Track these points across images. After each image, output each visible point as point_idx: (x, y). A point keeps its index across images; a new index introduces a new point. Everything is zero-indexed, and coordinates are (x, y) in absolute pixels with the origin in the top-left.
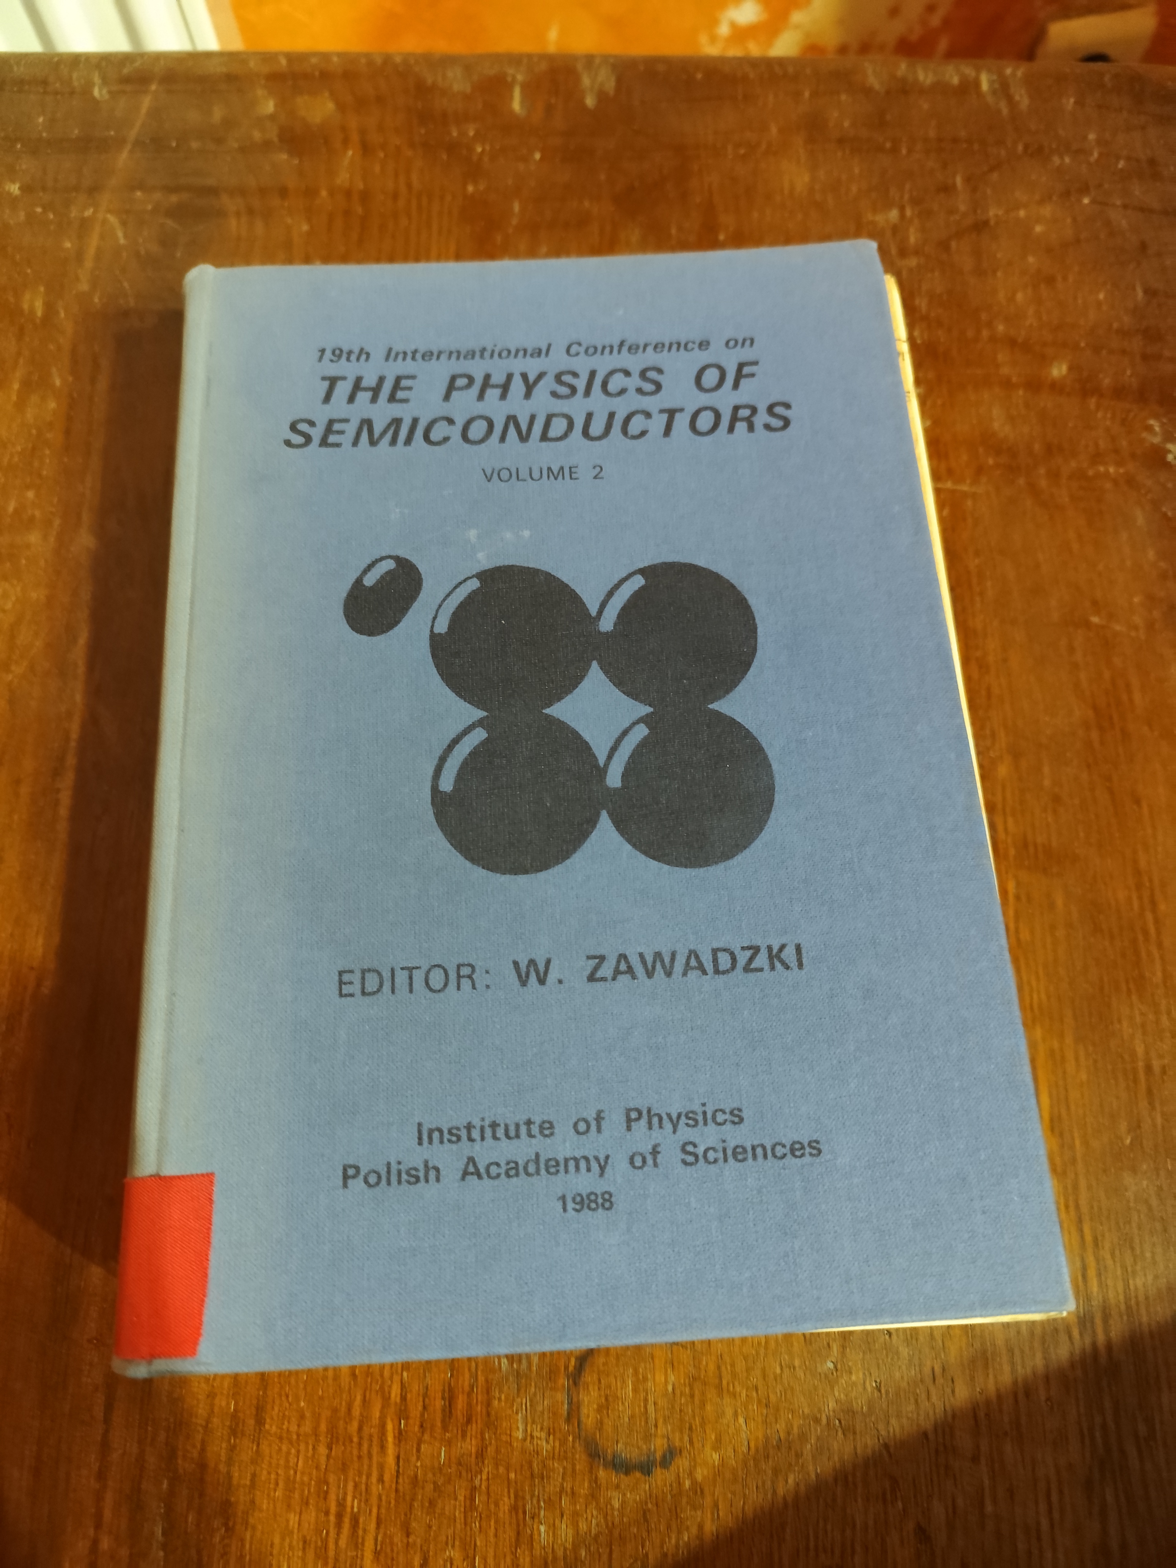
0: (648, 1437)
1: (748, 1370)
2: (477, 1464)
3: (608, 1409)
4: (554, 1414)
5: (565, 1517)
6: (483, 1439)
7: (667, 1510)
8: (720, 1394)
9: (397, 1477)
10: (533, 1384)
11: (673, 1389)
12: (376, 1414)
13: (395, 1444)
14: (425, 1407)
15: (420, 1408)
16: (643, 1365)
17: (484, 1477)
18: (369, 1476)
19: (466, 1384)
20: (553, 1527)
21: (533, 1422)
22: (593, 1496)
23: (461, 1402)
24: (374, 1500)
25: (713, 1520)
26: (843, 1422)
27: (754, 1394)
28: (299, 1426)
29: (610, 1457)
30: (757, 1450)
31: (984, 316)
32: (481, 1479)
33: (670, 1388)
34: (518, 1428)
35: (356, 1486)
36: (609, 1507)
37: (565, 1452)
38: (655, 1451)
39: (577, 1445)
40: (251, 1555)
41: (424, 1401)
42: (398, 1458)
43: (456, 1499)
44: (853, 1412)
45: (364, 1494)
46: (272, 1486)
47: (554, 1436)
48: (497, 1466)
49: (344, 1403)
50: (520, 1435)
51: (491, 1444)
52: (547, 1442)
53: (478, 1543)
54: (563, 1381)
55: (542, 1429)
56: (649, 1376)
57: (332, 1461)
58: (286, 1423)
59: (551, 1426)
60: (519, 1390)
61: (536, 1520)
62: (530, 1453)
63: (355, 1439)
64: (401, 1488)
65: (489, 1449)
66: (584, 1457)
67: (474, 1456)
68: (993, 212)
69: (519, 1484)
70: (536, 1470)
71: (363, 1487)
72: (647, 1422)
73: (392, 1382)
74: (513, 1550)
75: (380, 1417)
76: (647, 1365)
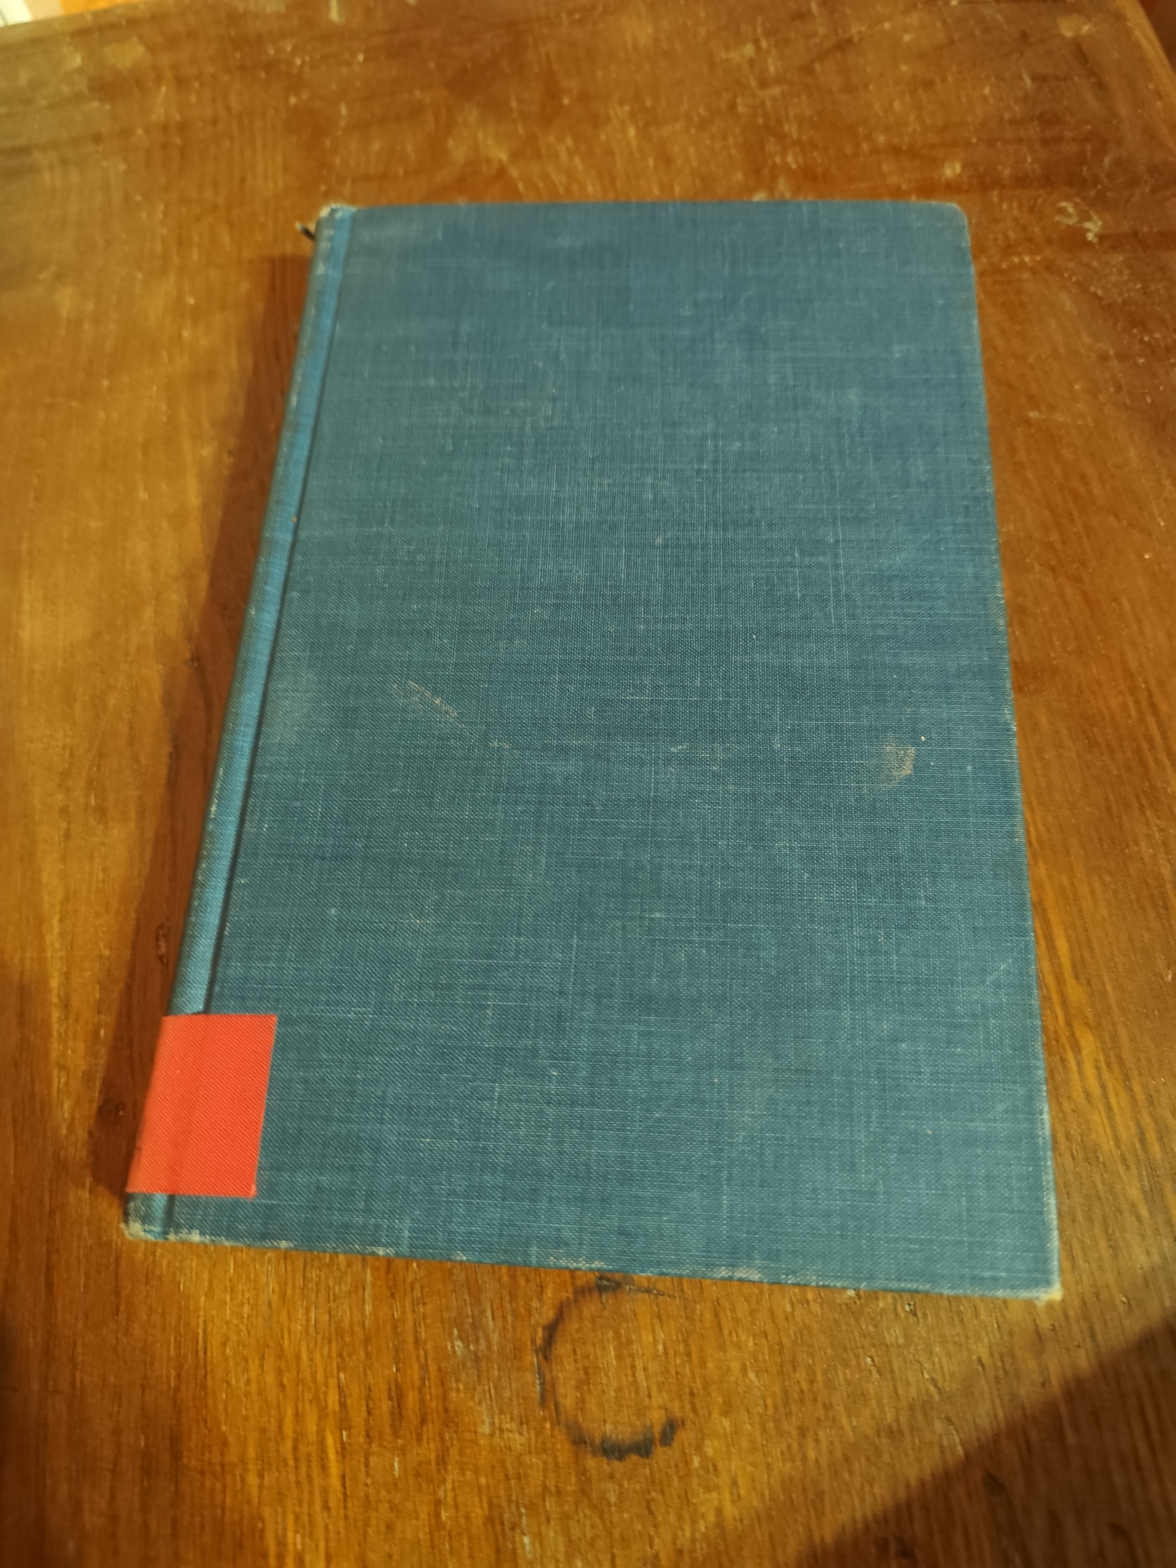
0: (641, 1411)
1: (752, 1313)
2: (438, 1471)
3: (589, 1383)
4: (525, 1398)
5: (552, 1522)
6: (443, 1440)
7: (675, 1496)
8: (722, 1347)
9: (345, 1501)
10: (496, 1367)
11: (665, 1349)
12: (312, 1427)
13: (338, 1461)
14: (369, 1412)
15: (364, 1414)
16: (624, 1325)
17: (449, 1486)
18: (311, 1503)
19: (416, 1377)
20: (539, 1537)
21: (501, 1412)
22: (584, 1491)
23: (411, 1399)
24: (320, 1533)
25: (733, 1502)
26: (876, 1359)
27: (764, 1340)
28: (222, 1455)
29: (598, 1441)
30: (776, 1408)
31: (861, 130)
32: (445, 1491)
33: (660, 1348)
34: (483, 1423)
35: (297, 1517)
36: (604, 1502)
37: (544, 1443)
38: (652, 1427)
39: (557, 1432)
41: (367, 1406)
42: (343, 1477)
43: (417, 1518)
44: (886, 1345)
45: (307, 1526)
46: (197, 1531)
47: (528, 1425)
48: (462, 1470)
49: (273, 1421)
50: (486, 1429)
51: (452, 1445)
52: (521, 1434)
54: (531, 1359)
55: (512, 1419)
56: (634, 1337)
57: (265, 1492)
58: (207, 1453)
59: (523, 1414)
60: (479, 1376)
61: (518, 1531)
62: (501, 1450)
63: (291, 1462)
64: (350, 1513)
65: (451, 1452)
66: (567, 1446)
67: (433, 1463)
68: (855, 29)
69: (492, 1490)
70: (511, 1471)
71: (306, 1518)
72: (637, 1393)
73: (327, 1387)
75: (317, 1432)
76: (630, 1325)
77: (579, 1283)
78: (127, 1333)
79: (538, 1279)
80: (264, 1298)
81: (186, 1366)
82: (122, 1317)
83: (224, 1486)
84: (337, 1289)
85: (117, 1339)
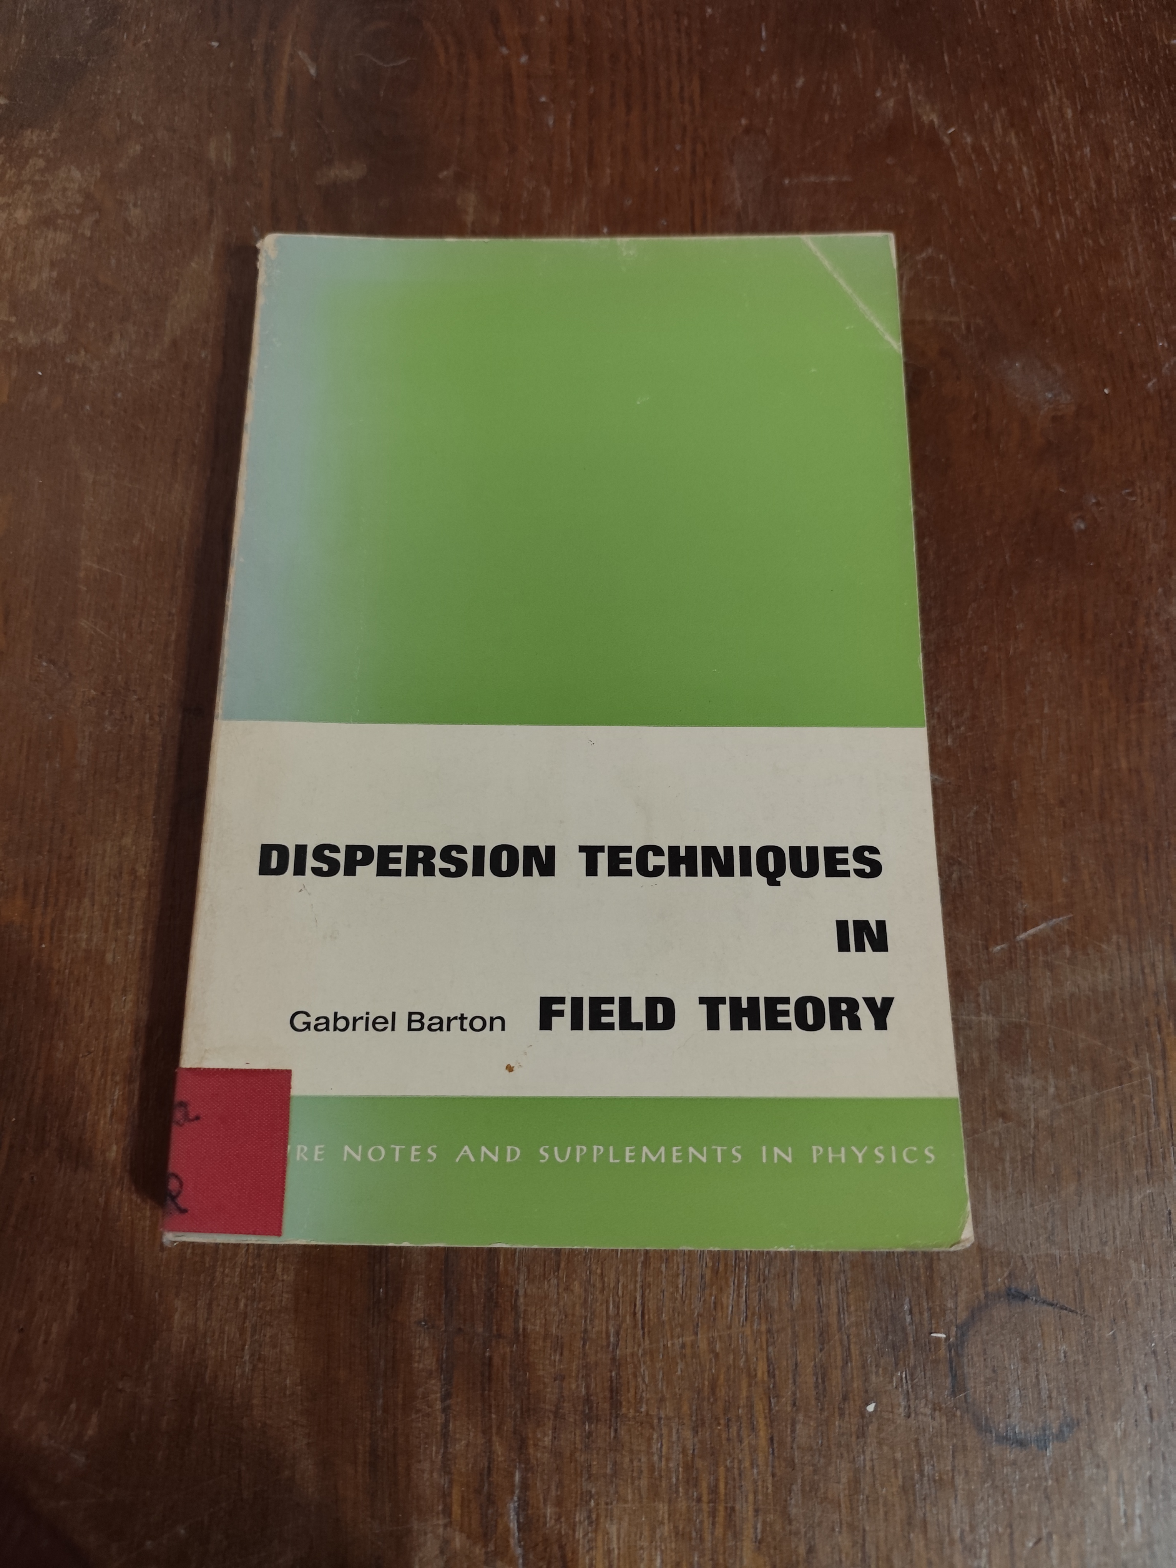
2: (858, 1443)
3: (996, 1380)
4: (938, 1388)
8: (1116, 1361)
9: (773, 1459)
10: (912, 1357)
11: (1066, 1358)
12: (743, 1393)
13: (766, 1425)
14: (796, 1385)
15: (791, 1386)
16: (1030, 1332)
17: (868, 1457)
18: (741, 1460)
19: (839, 1358)
20: (948, 1510)
21: (917, 1397)
22: (988, 1474)
23: (836, 1378)
24: (749, 1486)
25: (1119, 1495)
27: (1154, 1361)
28: (659, 1408)
29: (1002, 1432)
30: (1162, 1420)
32: (864, 1460)
33: (1062, 1357)
34: (899, 1405)
35: (728, 1470)
36: (1006, 1486)
37: (954, 1428)
38: (1051, 1424)
39: (966, 1420)
40: (619, 1549)
41: (794, 1379)
42: (771, 1439)
43: (839, 1482)
45: (738, 1479)
46: (635, 1474)
47: (940, 1411)
48: (880, 1444)
49: (706, 1383)
50: (902, 1410)
51: (871, 1422)
52: (933, 1418)
53: (867, 1528)
54: (944, 1353)
55: (926, 1404)
56: (1038, 1344)
58: (644, 1406)
59: (936, 1401)
60: (897, 1364)
62: (916, 1431)
63: (723, 1421)
64: (777, 1471)
65: (870, 1428)
66: (975, 1434)
67: (855, 1436)
69: (906, 1464)
70: (924, 1449)
71: (736, 1472)
72: (1040, 1394)
73: (756, 1358)
74: (906, 1534)
75: (747, 1397)
76: (1036, 1333)
77: (990, 1289)
78: (567, 1289)
79: (953, 1282)
80: (697, 1272)
81: (624, 1326)
82: (562, 1273)
83: (661, 1436)
84: (767, 1272)
85: (558, 1294)
